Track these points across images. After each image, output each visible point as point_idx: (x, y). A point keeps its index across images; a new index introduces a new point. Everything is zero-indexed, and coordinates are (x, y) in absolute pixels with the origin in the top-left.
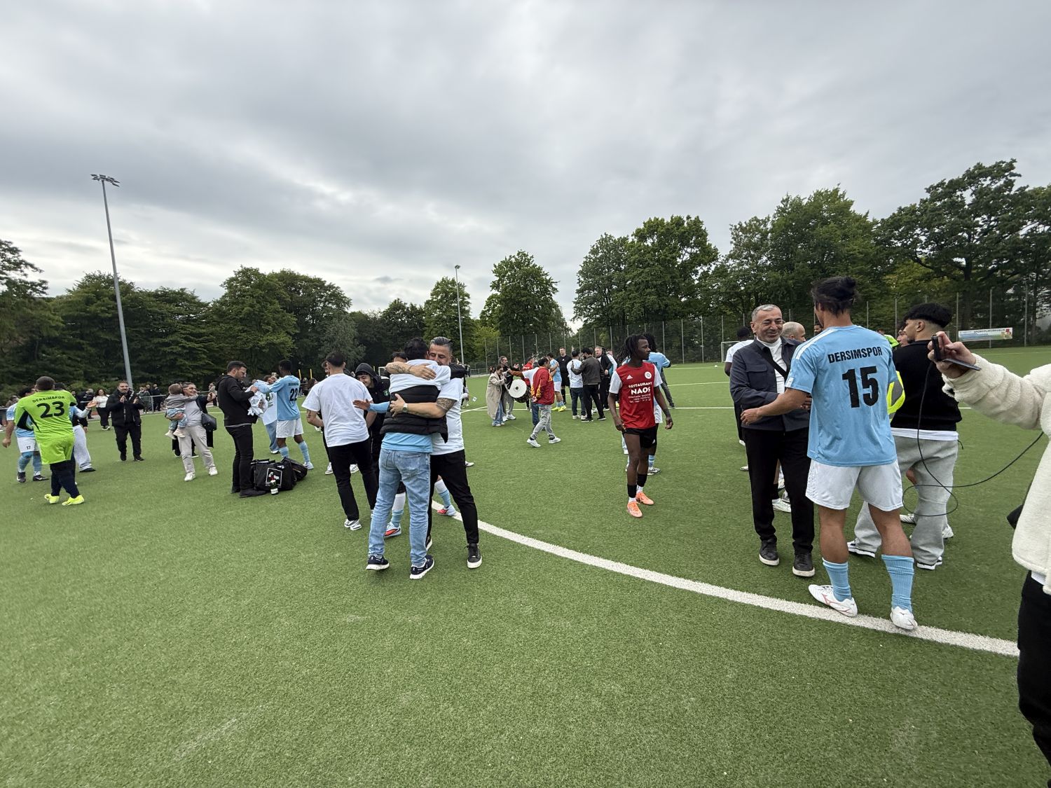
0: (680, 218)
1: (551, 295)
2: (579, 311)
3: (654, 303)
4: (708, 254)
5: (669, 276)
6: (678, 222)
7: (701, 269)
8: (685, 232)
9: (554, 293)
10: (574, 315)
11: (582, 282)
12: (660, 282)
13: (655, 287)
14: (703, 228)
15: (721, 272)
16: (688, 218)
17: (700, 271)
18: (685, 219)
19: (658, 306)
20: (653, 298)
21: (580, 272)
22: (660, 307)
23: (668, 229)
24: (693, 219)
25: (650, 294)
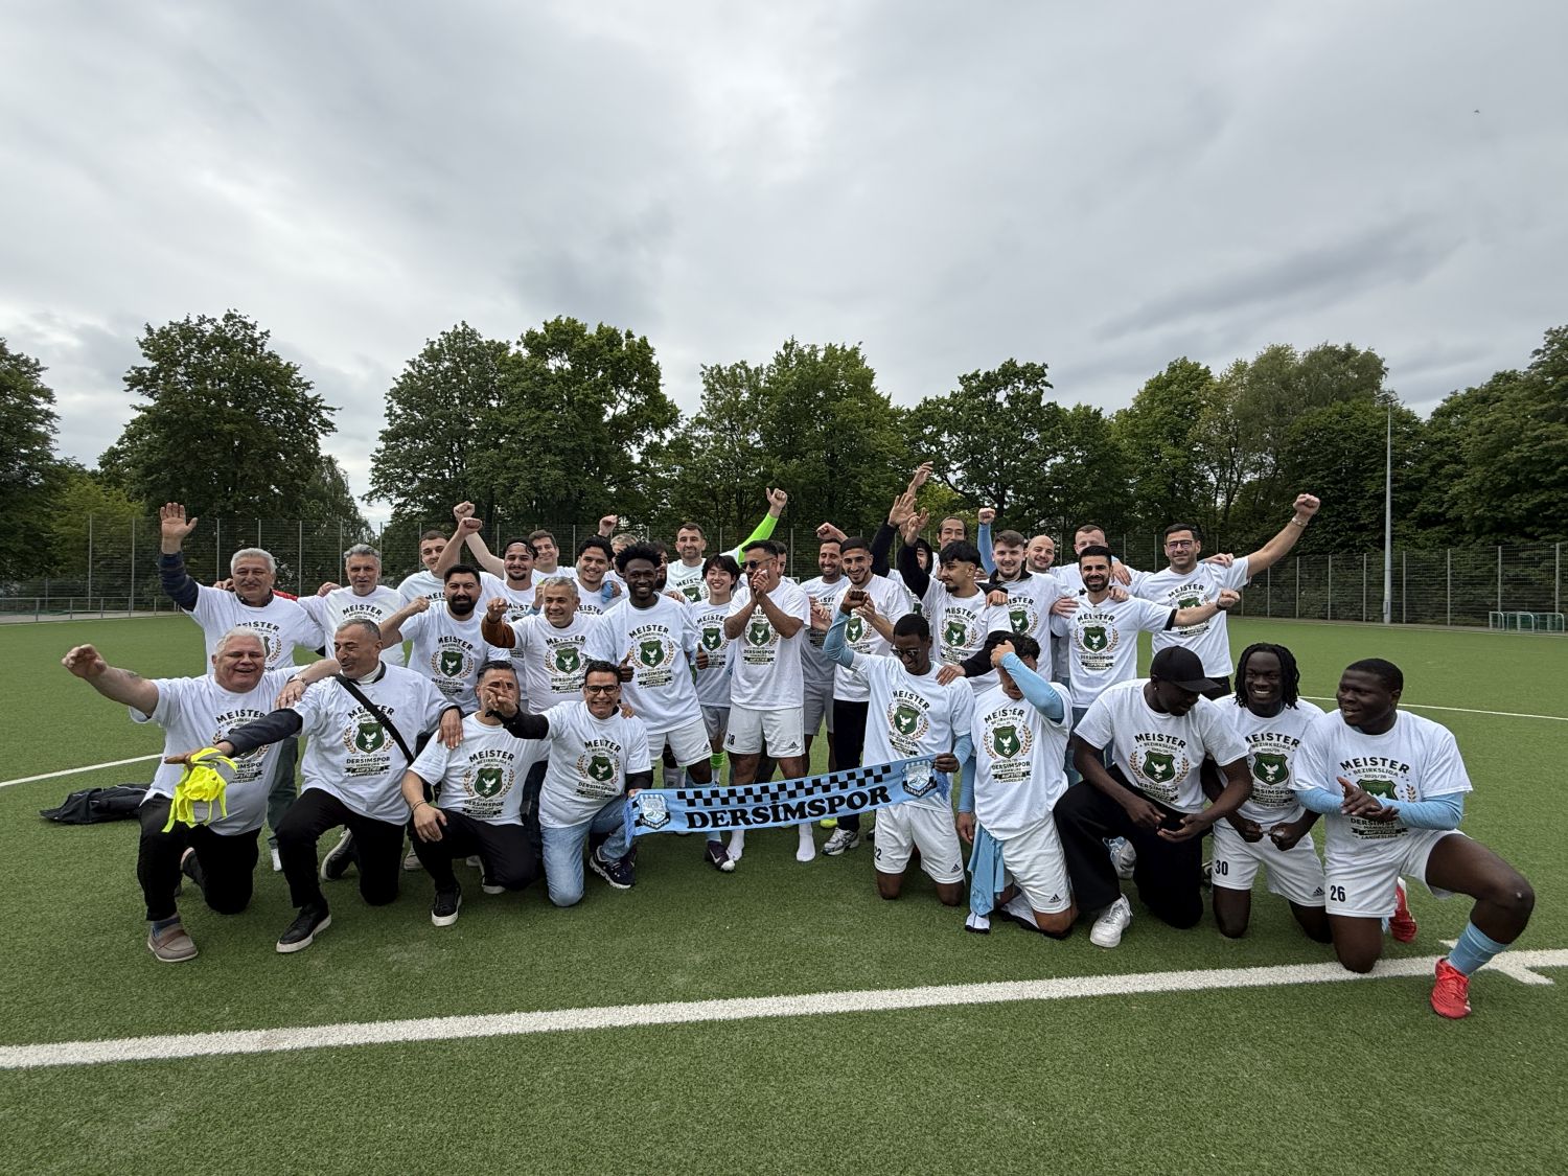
0: (615, 331)
1: (316, 436)
2: (384, 481)
3: (557, 485)
4: (660, 412)
5: (590, 436)
6: (610, 338)
7: (650, 437)
8: (622, 359)
9: (324, 432)
10: (372, 489)
11: (399, 416)
12: (573, 444)
13: (562, 452)
14: (654, 361)
15: (681, 447)
16: (629, 335)
17: (647, 439)
18: (623, 336)
19: (564, 492)
20: (557, 473)
21: (394, 393)
22: (569, 494)
23: (593, 345)
24: (637, 340)
25: (553, 465)
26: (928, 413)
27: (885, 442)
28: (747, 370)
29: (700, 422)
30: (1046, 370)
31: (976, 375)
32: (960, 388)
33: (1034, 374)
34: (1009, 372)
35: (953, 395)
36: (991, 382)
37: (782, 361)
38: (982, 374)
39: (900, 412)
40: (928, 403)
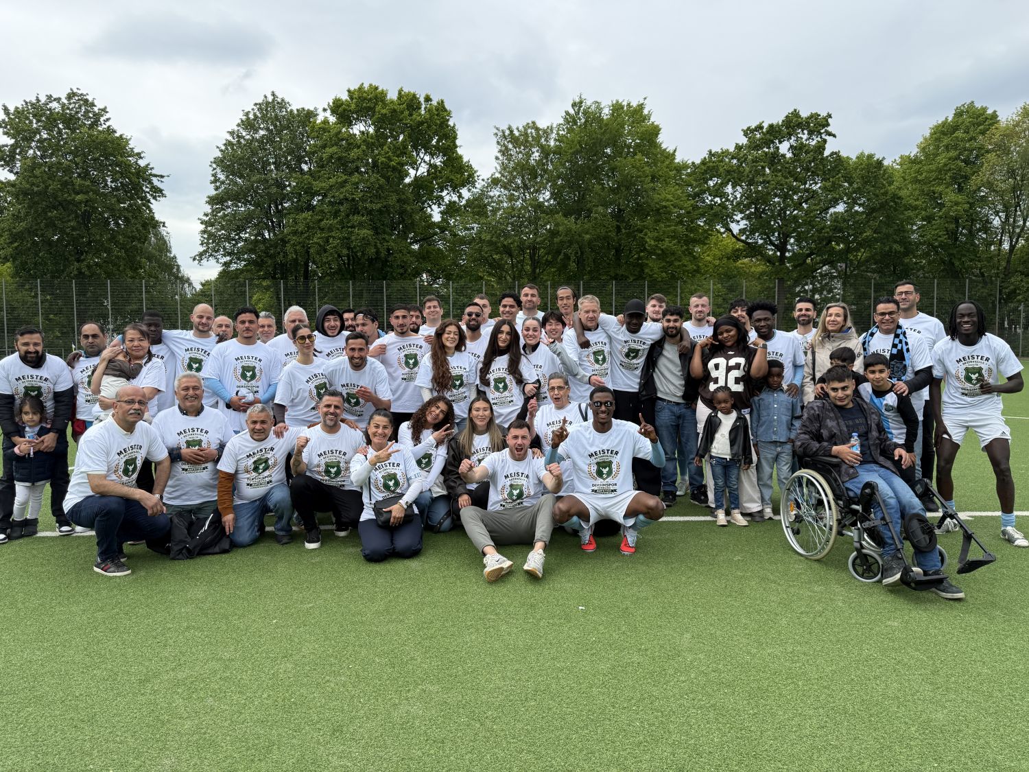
0: (414, 95)
1: (149, 201)
2: (212, 243)
3: (365, 242)
4: (458, 172)
5: (394, 197)
6: (411, 102)
7: (448, 196)
8: (421, 123)
9: (155, 198)
10: (202, 249)
11: (223, 183)
12: (379, 205)
13: (370, 212)
14: (451, 123)
15: (478, 207)
16: (428, 99)
17: (447, 199)
18: (422, 100)
19: (373, 250)
20: (365, 232)
21: (219, 162)
22: (378, 252)
23: (394, 111)
24: (434, 103)
25: (361, 225)
26: (713, 166)
27: (670, 197)
28: (537, 129)
29: (495, 182)
30: (830, 120)
31: (760, 127)
32: (744, 141)
33: (818, 124)
34: (793, 123)
35: (738, 147)
36: (775, 133)
37: (570, 120)
38: (766, 125)
39: (685, 166)
40: (713, 155)
